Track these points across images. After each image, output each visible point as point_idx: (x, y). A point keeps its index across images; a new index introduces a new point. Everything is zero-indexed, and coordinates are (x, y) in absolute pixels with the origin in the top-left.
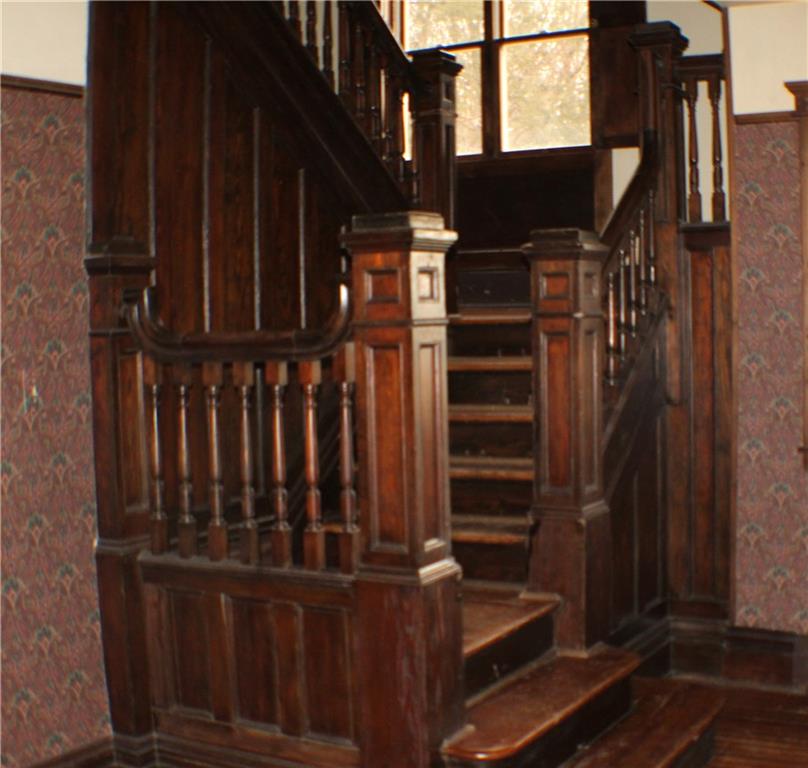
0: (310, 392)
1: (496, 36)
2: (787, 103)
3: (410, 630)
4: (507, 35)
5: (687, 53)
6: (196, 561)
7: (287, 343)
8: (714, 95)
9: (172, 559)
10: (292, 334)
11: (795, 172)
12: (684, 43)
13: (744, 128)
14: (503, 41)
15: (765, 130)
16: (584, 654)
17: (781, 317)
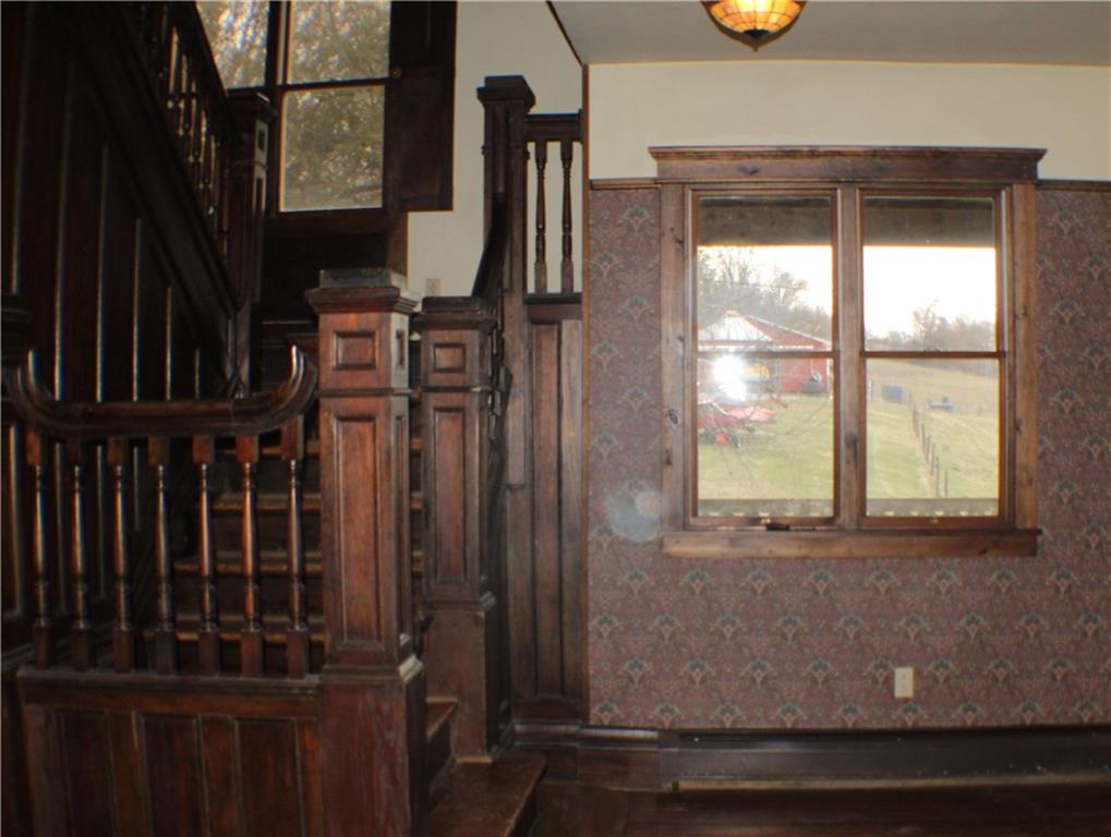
0: (248, 472)
1: (280, 81)
2: (649, 169)
3: (390, 736)
4: (290, 81)
5: (534, 111)
6: (93, 674)
7: (224, 414)
8: (567, 159)
9: (64, 673)
10: (228, 406)
11: (654, 242)
12: (530, 99)
13: (600, 194)
14: (286, 88)
15: (623, 197)
16: (487, 760)
17: (636, 394)
